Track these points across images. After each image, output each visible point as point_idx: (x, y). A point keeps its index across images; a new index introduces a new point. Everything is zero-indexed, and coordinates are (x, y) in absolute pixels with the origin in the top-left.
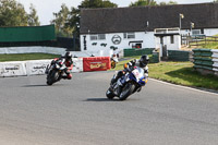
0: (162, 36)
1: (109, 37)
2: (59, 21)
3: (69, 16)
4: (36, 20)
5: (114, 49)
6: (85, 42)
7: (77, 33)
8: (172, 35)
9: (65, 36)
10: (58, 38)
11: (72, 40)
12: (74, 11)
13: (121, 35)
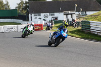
0: (67, 15)
1: (42, 15)
2: (19, 7)
3: (24, 5)
4: (8, 7)
5: (45, 20)
6: (31, 17)
7: (28, 13)
8: (72, 14)
9: (22, 14)
10: (19, 15)
11: (25, 16)
12: (26, 3)
13: (48, 14)
